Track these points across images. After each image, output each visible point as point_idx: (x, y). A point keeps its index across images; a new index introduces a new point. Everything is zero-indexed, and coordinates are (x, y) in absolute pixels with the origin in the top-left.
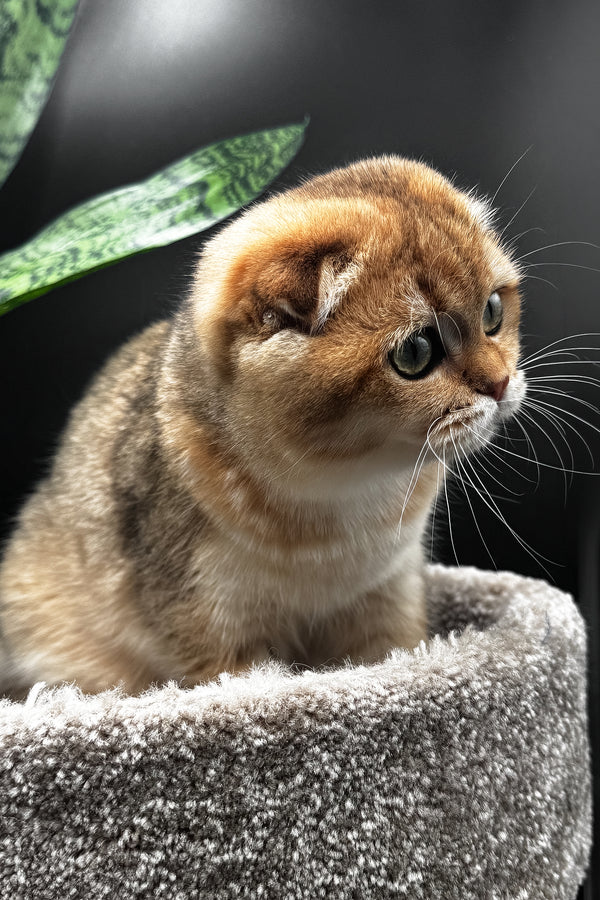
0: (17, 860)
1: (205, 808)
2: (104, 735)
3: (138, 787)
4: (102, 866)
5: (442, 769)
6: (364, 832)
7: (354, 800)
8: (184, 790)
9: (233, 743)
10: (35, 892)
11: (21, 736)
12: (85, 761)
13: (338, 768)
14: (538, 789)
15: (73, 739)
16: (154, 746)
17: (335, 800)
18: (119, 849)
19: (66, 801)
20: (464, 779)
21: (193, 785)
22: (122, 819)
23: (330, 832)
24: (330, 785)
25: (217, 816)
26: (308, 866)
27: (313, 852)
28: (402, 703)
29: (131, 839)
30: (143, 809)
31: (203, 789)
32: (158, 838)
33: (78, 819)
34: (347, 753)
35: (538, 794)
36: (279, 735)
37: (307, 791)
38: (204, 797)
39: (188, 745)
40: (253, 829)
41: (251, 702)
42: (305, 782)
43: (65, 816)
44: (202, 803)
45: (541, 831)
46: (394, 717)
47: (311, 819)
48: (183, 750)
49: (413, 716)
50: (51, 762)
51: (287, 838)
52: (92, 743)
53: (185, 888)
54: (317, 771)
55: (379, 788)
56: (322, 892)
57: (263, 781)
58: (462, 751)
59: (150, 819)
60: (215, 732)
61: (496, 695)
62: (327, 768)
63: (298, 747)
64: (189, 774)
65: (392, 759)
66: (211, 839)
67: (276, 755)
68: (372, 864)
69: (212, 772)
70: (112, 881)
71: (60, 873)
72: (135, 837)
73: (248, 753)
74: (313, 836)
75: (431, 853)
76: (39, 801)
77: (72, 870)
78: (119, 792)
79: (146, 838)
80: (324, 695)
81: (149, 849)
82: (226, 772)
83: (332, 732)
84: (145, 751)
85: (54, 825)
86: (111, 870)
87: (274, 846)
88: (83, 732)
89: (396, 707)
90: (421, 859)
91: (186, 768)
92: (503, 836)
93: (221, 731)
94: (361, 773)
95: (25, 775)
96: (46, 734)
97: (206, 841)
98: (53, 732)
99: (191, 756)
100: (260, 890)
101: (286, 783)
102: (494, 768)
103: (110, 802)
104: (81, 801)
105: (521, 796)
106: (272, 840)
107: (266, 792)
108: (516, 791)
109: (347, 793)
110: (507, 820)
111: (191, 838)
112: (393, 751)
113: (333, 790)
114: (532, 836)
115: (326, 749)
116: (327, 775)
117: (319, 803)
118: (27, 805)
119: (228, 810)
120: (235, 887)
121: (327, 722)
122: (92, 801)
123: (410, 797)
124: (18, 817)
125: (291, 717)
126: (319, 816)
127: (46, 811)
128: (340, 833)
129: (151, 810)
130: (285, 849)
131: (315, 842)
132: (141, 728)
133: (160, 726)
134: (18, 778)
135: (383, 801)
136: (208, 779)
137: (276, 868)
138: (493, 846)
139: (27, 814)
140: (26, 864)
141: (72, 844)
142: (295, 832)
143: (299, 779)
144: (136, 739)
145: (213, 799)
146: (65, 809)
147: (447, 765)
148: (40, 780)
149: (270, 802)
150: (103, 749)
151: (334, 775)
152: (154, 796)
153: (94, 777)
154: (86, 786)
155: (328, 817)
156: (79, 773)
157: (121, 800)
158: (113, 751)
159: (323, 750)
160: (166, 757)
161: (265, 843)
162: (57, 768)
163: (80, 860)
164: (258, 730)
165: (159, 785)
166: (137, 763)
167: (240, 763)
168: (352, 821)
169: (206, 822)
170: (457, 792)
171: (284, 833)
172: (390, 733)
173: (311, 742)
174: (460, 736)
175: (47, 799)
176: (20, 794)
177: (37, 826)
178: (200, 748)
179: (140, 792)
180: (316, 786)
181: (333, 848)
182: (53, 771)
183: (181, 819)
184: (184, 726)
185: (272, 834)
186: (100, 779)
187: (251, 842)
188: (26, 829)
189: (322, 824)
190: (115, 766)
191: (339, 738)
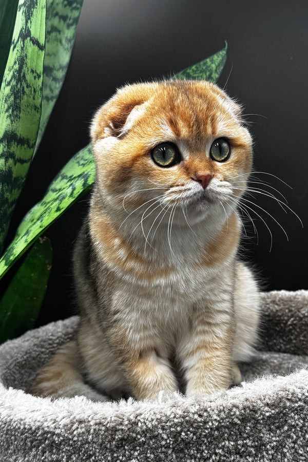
1: (246, 443)
2: (200, 416)
3: (217, 437)
8: (237, 437)
9: (257, 416)
11: (164, 418)
12: (193, 427)
13: (302, 421)
15: (187, 418)
16: (222, 419)
17: (301, 435)
19: (186, 444)
21: (240, 434)
22: (211, 450)
23: (300, 448)
24: (299, 429)
25: (252, 447)
27: (293, 458)
29: (216, 459)
30: (220, 446)
31: (245, 435)
32: (227, 457)
33: (192, 452)
34: (305, 415)
36: (276, 410)
37: (289, 433)
38: (245, 439)
39: (237, 418)
40: (267, 451)
41: (262, 396)
42: (288, 430)
43: (186, 451)
44: (245, 441)
47: (292, 444)
48: (236, 420)
50: (179, 429)
51: (282, 453)
52: (196, 419)
54: (293, 423)
57: (270, 430)
59: (223, 450)
60: (248, 411)
62: (297, 422)
63: (284, 414)
64: (238, 430)
66: (250, 456)
67: (275, 419)
72: (218, 458)
73: (263, 419)
74: (293, 451)
76: (174, 445)
78: (209, 439)
79: (222, 458)
82: (254, 428)
83: (299, 406)
84: (219, 421)
85: (181, 455)
87: (276, 457)
88: (191, 415)
91: (237, 427)
93: (251, 410)
95: (167, 435)
96: (175, 417)
97: (248, 457)
98: (178, 416)
99: (239, 422)
101: (280, 430)
103: (206, 444)
104: (193, 444)
106: (276, 454)
107: (272, 434)
111: (241, 457)
113: (301, 431)
115: (297, 414)
116: (297, 425)
117: (295, 437)
118: (170, 448)
119: (256, 443)
121: (297, 402)
122: (198, 444)
124: (165, 453)
125: (280, 402)
126: (295, 442)
127: (178, 449)
128: (304, 448)
129: (224, 446)
130: (281, 458)
131: (293, 454)
132: (216, 411)
133: (224, 410)
134: (165, 437)
136: (247, 431)
139: (170, 452)
142: (285, 450)
143: (286, 428)
144: (215, 417)
145: (249, 439)
149: (274, 439)
150: (201, 422)
151: (301, 425)
152: (224, 440)
153: (198, 434)
154: (195, 438)
155: (298, 442)
156: (191, 433)
157: (210, 443)
158: (205, 423)
159: (295, 414)
160: (228, 423)
161: (273, 456)
162: (181, 431)
164: (267, 408)
165: (226, 435)
166: (216, 427)
167: (260, 423)
169: (247, 449)
171: (280, 451)
173: (290, 412)
175: (178, 444)
176: (166, 443)
177: (174, 456)
178: (242, 419)
179: (218, 439)
180: (293, 430)
181: (301, 455)
182: (180, 433)
183: (236, 448)
184: (234, 409)
185: (276, 452)
186: (201, 434)
187: (267, 456)
188: (170, 458)
189: (296, 446)
190: (207, 429)
191: (302, 409)
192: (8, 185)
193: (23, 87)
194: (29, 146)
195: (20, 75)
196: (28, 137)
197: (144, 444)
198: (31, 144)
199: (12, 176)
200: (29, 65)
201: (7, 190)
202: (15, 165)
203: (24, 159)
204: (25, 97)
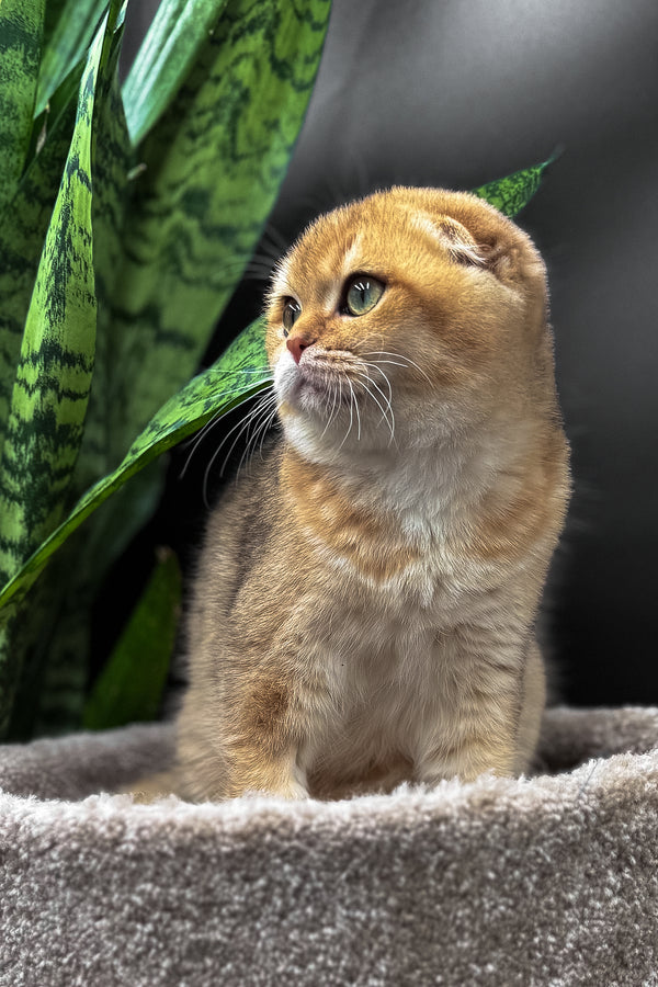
0: (57, 918)
1: (183, 896)
2: (111, 829)
3: (134, 872)
4: (112, 929)
5: (412, 894)
6: (323, 935)
7: (315, 907)
8: (169, 878)
9: (206, 847)
10: (70, 943)
12: (98, 848)
13: (298, 879)
14: (554, 934)
15: (89, 829)
16: (144, 842)
17: (296, 904)
18: (122, 919)
19: (86, 877)
20: (438, 907)
22: (124, 896)
23: (292, 930)
24: (291, 891)
25: (193, 902)
26: (271, 955)
27: (276, 944)
28: (366, 830)
30: (138, 889)
31: (183, 880)
32: (149, 913)
33: (95, 892)
34: (307, 867)
35: (552, 939)
36: (243, 845)
37: (269, 894)
38: (183, 887)
39: (170, 844)
42: (267, 886)
44: (182, 892)
45: (554, 974)
46: (357, 842)
47: (273, 917)
48: (166, 848)
49: (380, 844)
50: (74, 845)
51: (252, 929)
52: (103, 835)
53: (171, 954)
54: (278, 878)
55: (342, 901)
56: (284, 979)
57: (232, 881)
58: (440, 881)
59: (143, 898)
60: (189, 835)
61: (489, 836)
65: (354, 879)
66: (189, 920)
67: (241, 861)
68: (330, 963)
69: (189, 868)
70: (118, 941)
71: (84, 931)
72: (132, 910)
74: (276, 930)
75: (395, 966)
76: (68, 874)
77: (91, 930)
78: (121, 874)
79: (140, 912)
80: (290, 817)
81: (144, 922)
83: (292, 848)
84: (138, 847)
85: (79, 894)
86: (118, 934)
87: (241, 933)
88: (96, 825)
89: (360, 835)
90: (383, 969)
91: (170, 863)
92: (490, 968)
94: (320, 885)
96: (75, 825)
97: (185, 921)
99: (172, 853)
100: (229, 966)
101: (251, 885)
102: (482, 904)
103: (116, 881)
104: (97, 878)
105: (523, 936)
106: (239, 929)
107: (234, 889)
108: (516, 929)
109: (308, 900)
110: (499, 954)
112: (356, 872)
114: (540, 977)
115: (289, 862)
116: (288, 883)
120: (209, 962)
121: (289, 839)
123: (373, 913)
124: (55, 885)
126: (283, 916)
127: (74, 883)
128: (301, 933)
129: (144, 891)
130: (250, 937)
132: (135, 826)
135: (344, 912)
137: (241, 951)
138: (475, 975)
139: (61, 883)
140: (62, 921)
141: (92, 911)
142: (258, 925)
143: (262, 882)
146: (86, 883)
147: (419, 890)
148: (68, 859)
151: (295, 884)
152: (146, 881)
154: (99, 867)
155: (290, 917)
158: (116, 842)
159: (284, 862)
161: (233, 930)
162: (77, 852)
163: (98, 924)
166: (133, 854)
168: (314, 925)
170: (431, 917)
172: (353, 855)
173: (273, 854)
174: (438, 867)
176: (57, 869)
177: (68, 894)
179: (136, 876)
180: (278, 890)
181: (294, 944)
183: (166, 901)
184: (168, 829)
185: (238, 924)
186: (108, 863)
188: (61, 895)
189: (285, 923)
190: (117, 854)
191: (300, 854)
192: (47, 439)
193: (69, 261)
194: (84, 367)
195: (63, 238)
196: (82, 351)
197: (28, 866)
198: (88, 365)
199: (55, 422)
200: (76, 220)
201: (45, 448)
202: (59, 401)
203: (77, 391)
204: (72, 278)
